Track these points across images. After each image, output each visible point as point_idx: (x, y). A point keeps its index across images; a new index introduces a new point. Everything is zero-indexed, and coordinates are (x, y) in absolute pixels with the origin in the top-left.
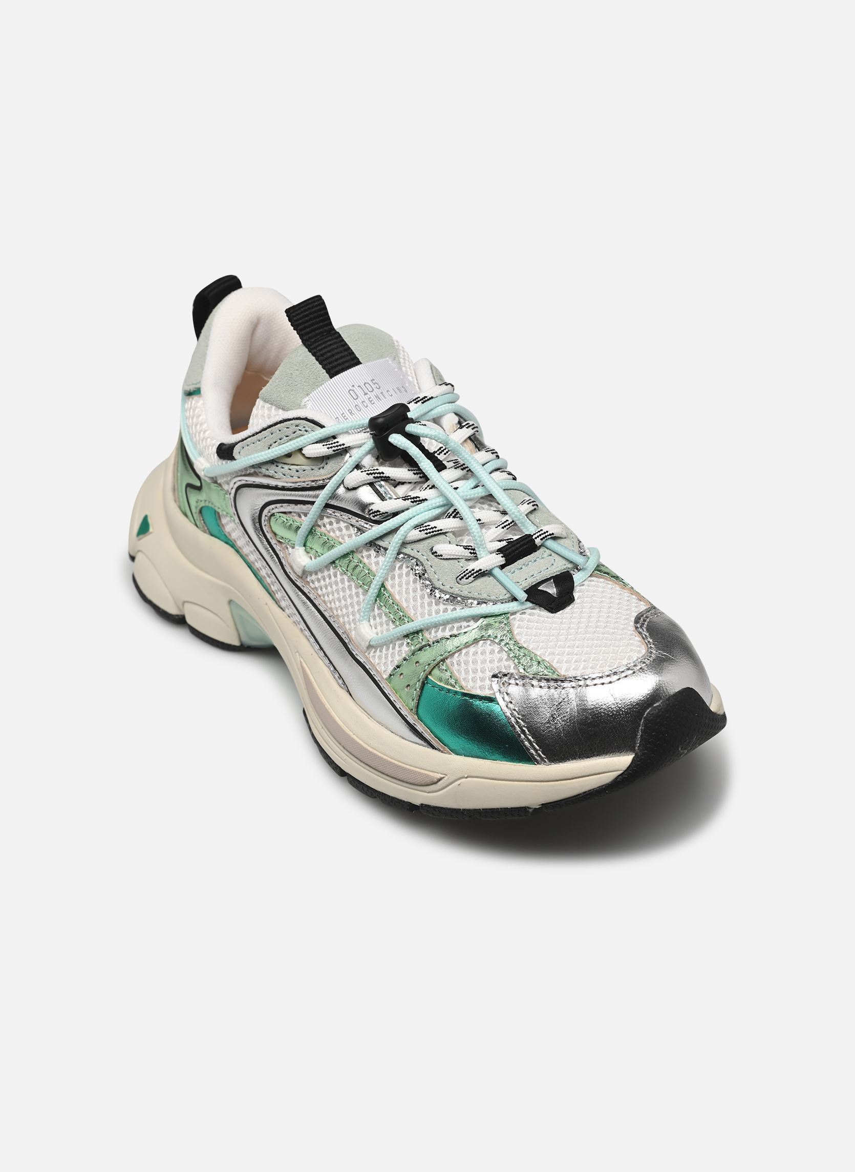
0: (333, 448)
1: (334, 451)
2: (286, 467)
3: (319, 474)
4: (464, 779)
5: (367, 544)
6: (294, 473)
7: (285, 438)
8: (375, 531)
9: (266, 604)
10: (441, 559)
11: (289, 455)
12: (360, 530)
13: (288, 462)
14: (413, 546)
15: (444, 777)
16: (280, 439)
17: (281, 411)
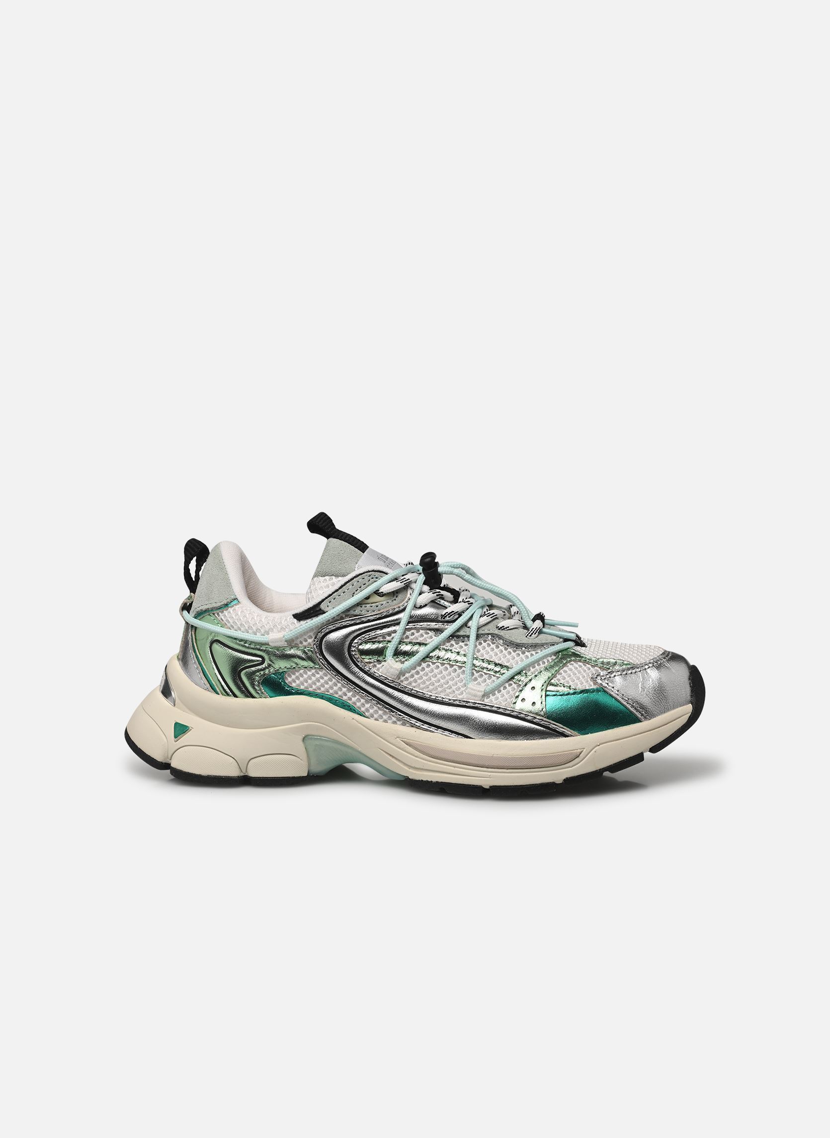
0: (404, 582)
1: (405, 584)
2: (368, 606)
3: (395, 605)
4: (598, 747)
5: (449, 637)
6: (374, 608)
7: (363, 586)
8: (450, 629)
9: (353, 719)
10: (508, 630)
11: (368, 598)
12: (438, 631)
13: (369, 602)
14: (483, 628)
15: (582, 751)
16: (360, 588)
17: (340, 578)
